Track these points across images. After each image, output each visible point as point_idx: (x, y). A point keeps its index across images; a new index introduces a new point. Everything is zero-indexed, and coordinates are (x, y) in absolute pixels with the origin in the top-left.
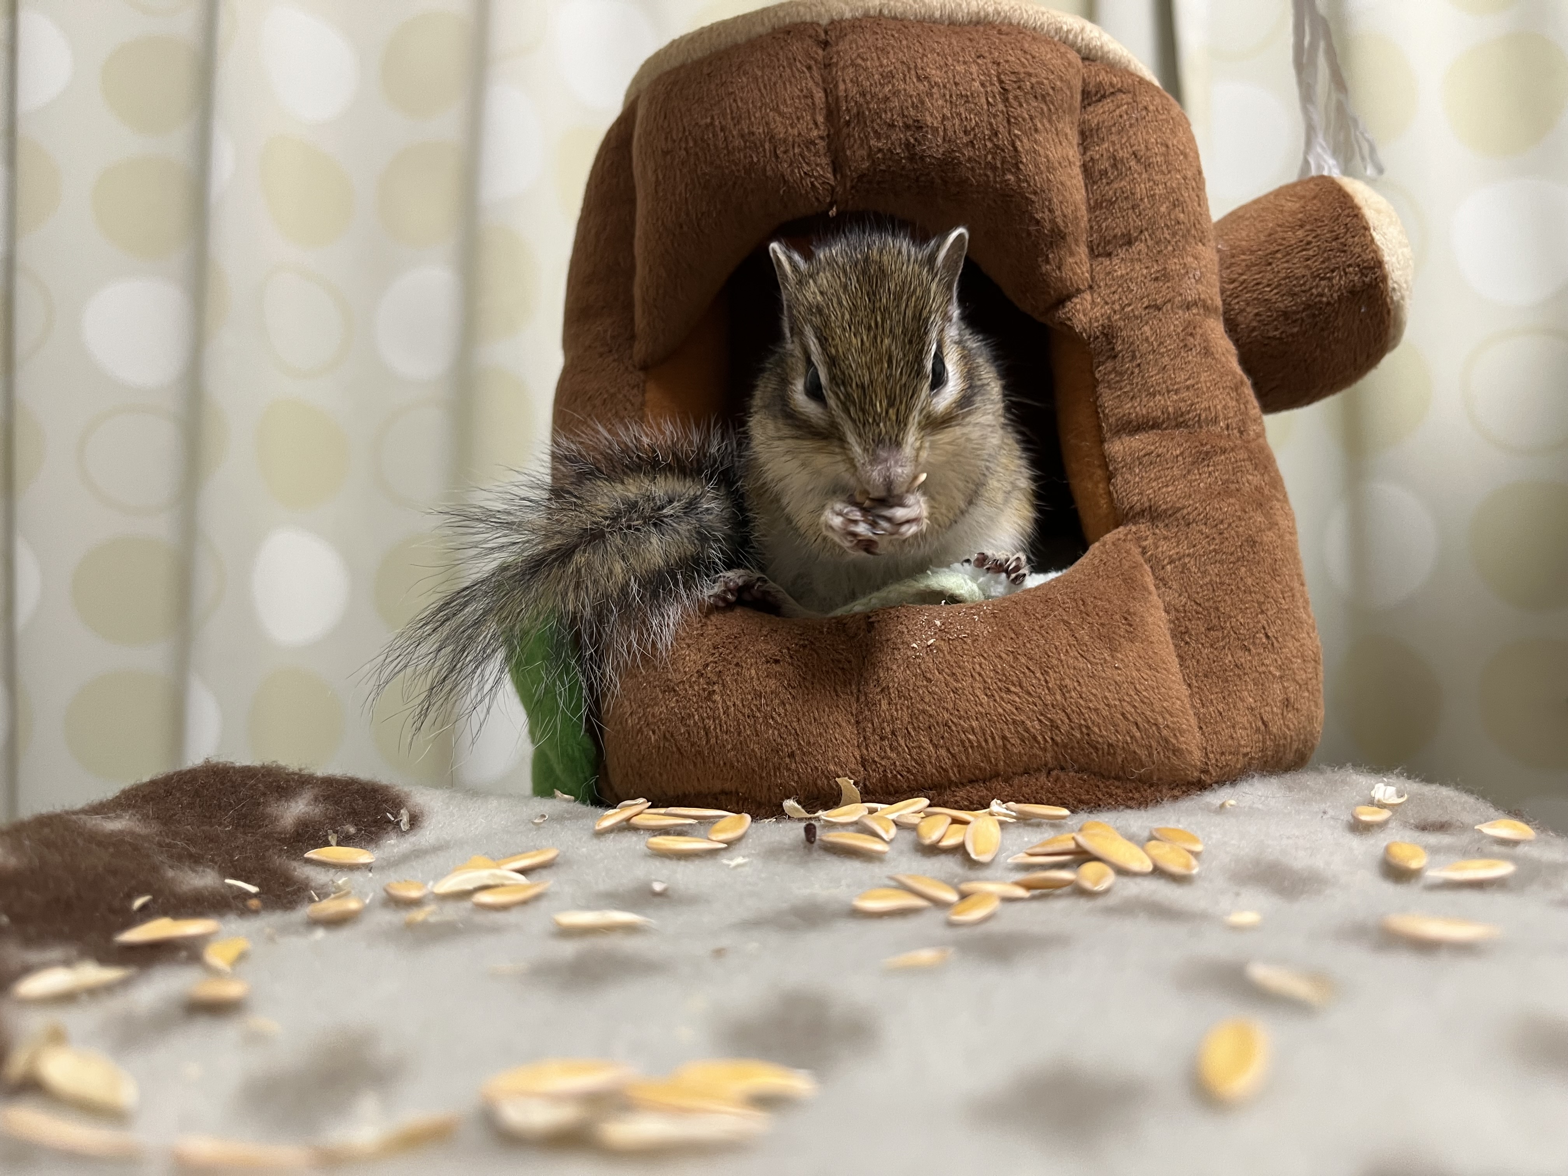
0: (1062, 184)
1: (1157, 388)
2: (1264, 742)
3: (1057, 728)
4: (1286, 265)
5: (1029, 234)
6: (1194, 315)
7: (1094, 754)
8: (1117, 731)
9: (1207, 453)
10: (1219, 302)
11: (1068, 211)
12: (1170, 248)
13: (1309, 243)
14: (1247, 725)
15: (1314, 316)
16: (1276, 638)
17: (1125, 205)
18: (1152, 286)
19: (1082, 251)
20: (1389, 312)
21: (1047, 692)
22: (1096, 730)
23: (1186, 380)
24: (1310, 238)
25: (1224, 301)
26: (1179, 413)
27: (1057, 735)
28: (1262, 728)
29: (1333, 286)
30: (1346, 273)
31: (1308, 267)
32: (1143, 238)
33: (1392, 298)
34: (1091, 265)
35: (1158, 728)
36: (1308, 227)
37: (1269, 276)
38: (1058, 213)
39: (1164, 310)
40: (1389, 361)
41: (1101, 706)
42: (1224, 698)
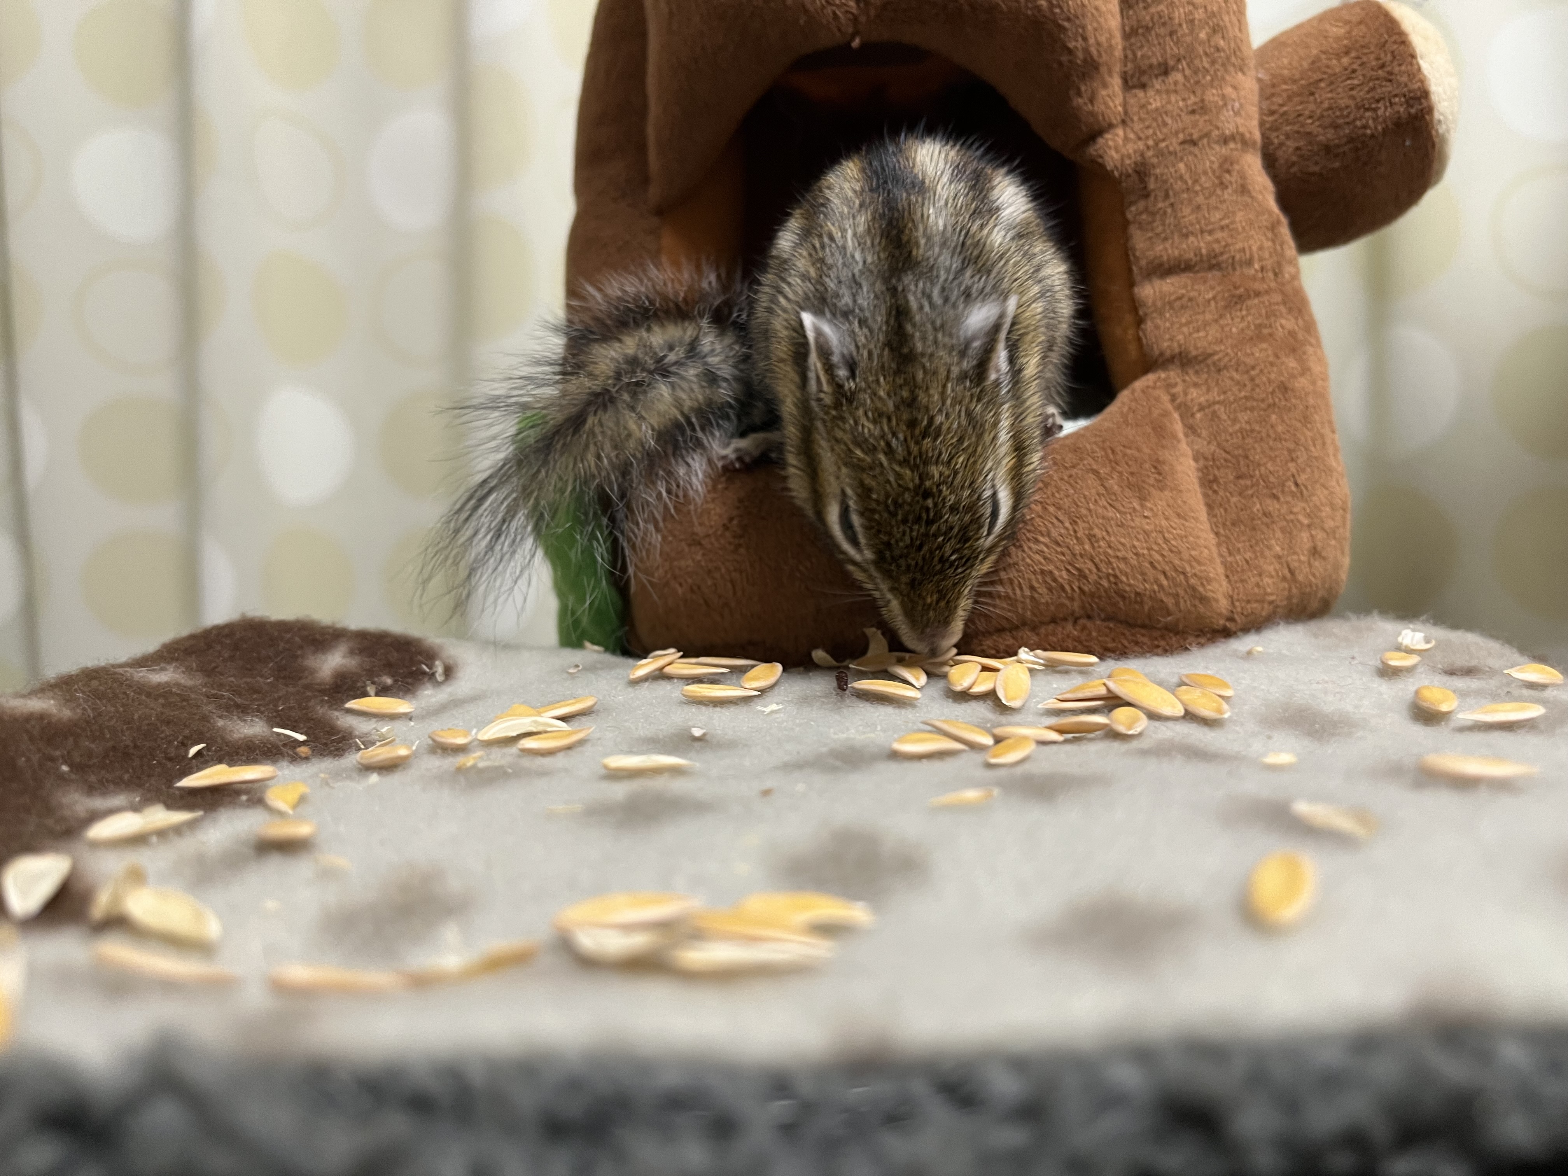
0: (1097, 9)
1: (1191, 228)
2: (1290, 590)
3: (1085, 577)
4: (1329, 95)
5: (1060, 64)
6: (1232, 150)
7: (1121, 603)
8: (1145, 580)
9: (1240, 297)
10: (1257, 136)
11: (1103, 39)
12: (1208, 78)
13: (1354, 71)
14: (1273, 573)
15: (1357, 149)
16: (1306, 487)
17: (1162, 31)
18: (1188, 119)
19: (1116, 82)
20: (1433, 145)
21: (1075, 541)
22: (1124, 579)
23: (1221, 220)
24: (1355, 66)
25: (1263, 135)
26: (1213, 254)
27: (1084, 584)
28: (1288, 575)
29: (1377, 117)
30: (1391, 103)
31: (1353, 98)
32: (1180, 67)
33: (1437, 131)
34: (1125, 98)
35: (1186, 577)
36: (1353, 54)
37: (1312, 107)
38: (1092, 41)
39: (1200, 145)
40: (1431, 198)
41: (1130, 555)
42: (1251, 547)
